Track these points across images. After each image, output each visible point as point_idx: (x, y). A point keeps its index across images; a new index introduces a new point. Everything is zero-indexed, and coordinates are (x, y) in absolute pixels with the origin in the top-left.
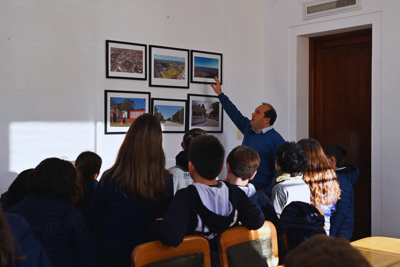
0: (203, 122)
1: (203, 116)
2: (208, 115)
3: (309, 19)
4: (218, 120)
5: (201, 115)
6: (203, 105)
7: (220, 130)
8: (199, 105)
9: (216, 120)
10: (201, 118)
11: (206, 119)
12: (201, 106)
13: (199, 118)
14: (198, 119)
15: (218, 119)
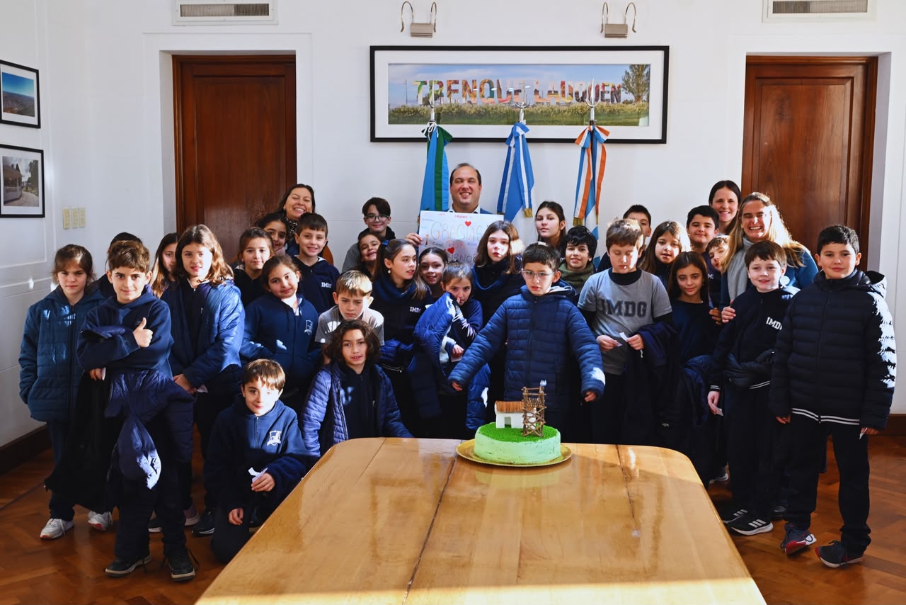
0: (18, 197)
1: (18, 188)
2: (25, 184)
3: (184, 26)
4: (37, 195)
5: (16, 186)
6: (17, 165)
7: (41, 213)
8: (13, 166)
9: (34, 193)
10: (16, 191)
11: (23, 192)
12: (15, 167)
13: (13, 191)
14: (11, 193)
15: (38, 192)
